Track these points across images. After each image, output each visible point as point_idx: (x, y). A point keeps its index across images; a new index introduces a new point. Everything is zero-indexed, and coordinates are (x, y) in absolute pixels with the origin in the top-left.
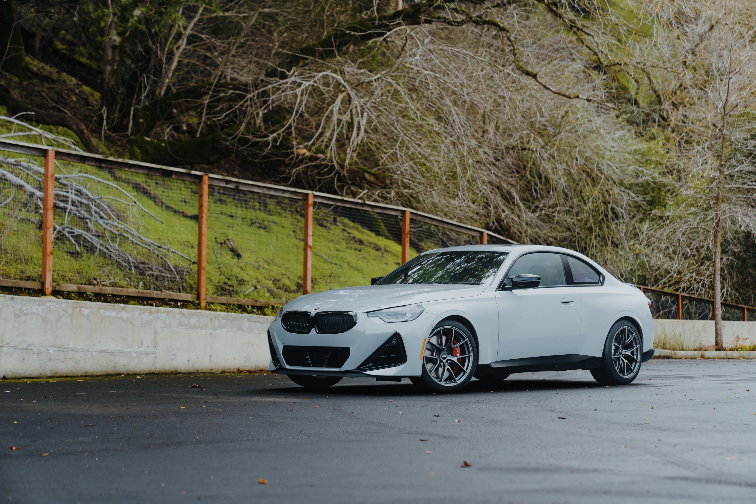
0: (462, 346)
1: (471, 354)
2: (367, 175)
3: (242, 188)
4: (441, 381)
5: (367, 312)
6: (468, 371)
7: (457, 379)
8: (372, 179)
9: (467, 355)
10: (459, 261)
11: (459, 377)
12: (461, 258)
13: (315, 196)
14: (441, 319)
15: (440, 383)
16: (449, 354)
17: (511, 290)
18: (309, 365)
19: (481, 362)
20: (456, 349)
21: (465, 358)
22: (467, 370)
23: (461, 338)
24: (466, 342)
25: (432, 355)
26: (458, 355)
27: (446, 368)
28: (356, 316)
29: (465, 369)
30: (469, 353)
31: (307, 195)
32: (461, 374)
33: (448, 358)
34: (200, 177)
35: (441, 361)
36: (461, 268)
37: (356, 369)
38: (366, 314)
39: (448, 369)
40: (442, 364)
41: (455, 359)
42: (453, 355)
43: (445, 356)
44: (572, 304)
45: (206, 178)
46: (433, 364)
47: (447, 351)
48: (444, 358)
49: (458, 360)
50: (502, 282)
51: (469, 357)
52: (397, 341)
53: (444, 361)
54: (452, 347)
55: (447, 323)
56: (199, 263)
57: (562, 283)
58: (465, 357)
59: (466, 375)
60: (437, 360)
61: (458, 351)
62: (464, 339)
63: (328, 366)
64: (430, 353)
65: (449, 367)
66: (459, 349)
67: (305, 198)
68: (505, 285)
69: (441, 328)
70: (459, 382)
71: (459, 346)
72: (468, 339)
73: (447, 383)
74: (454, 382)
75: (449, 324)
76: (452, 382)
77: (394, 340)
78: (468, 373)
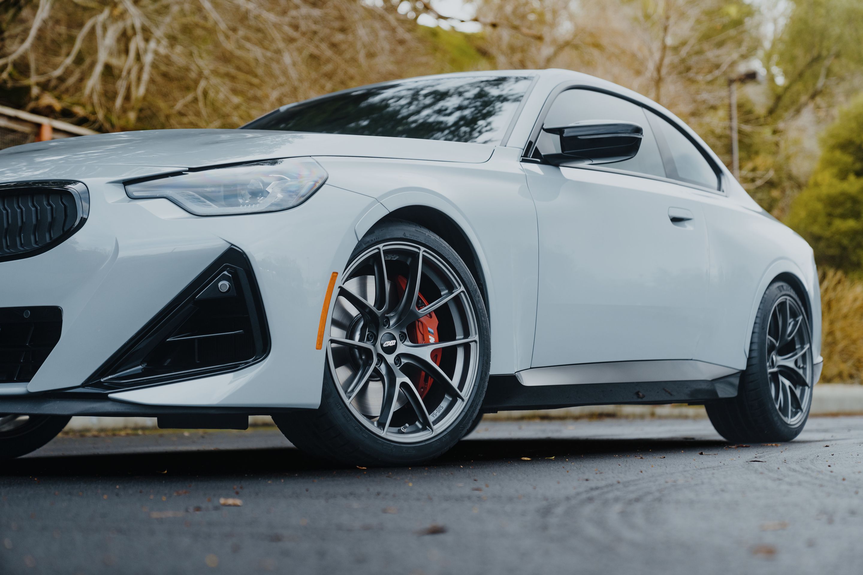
0: (443, 313)
1: (476, 338)
4: (381, 425)
5: (127, 183)
6: (466, 392)
7: (431, 418)
9: (460, 339)
11: (437, 413)
13: (54, 130)
14: (386, 212)
15: (383, 433)
16: (403, 338)
17: (557, 165)
19: (497, 368)
21: (454, 349)
22: (461, 386)
23: (440, 285)
24: (457, 300)
25: (351, 338)
26: (432, 340)
27: (399, 381)
28: (86, 194)
29: (455, 383)
30: (467, 334)
32: (444, 405)
33: (403, 348)
35: (381, 359)
37: (83, 385)
38: (120, 189)
39: (404, 385)
40: (383, 369)
41: (424, 354)
42: (416, 341)
43: (391, 343)
44: (688, 226)
47: (399, 325)
48: (390, 350)
49: (434, 355)
51: (467, 347)
52: (234, 280)
53: (390, 359)
54: (413, 315)
57: (659, 174)
59: (459, 407)
60: (368, 353)
61: (432, 328)
62: (451, 288)
65: (407, 380)
66: (435, 321)
67: (35, 130)
68: (541, 153)
69: (380, 246)
70: (440, 427)
71: (435, 311)
72: (462, 288)
73: (400, 432)
74: (424, 429)
75: (404, 234)
76: (418, 430)
77: (225, 278)
78: (466, 399)
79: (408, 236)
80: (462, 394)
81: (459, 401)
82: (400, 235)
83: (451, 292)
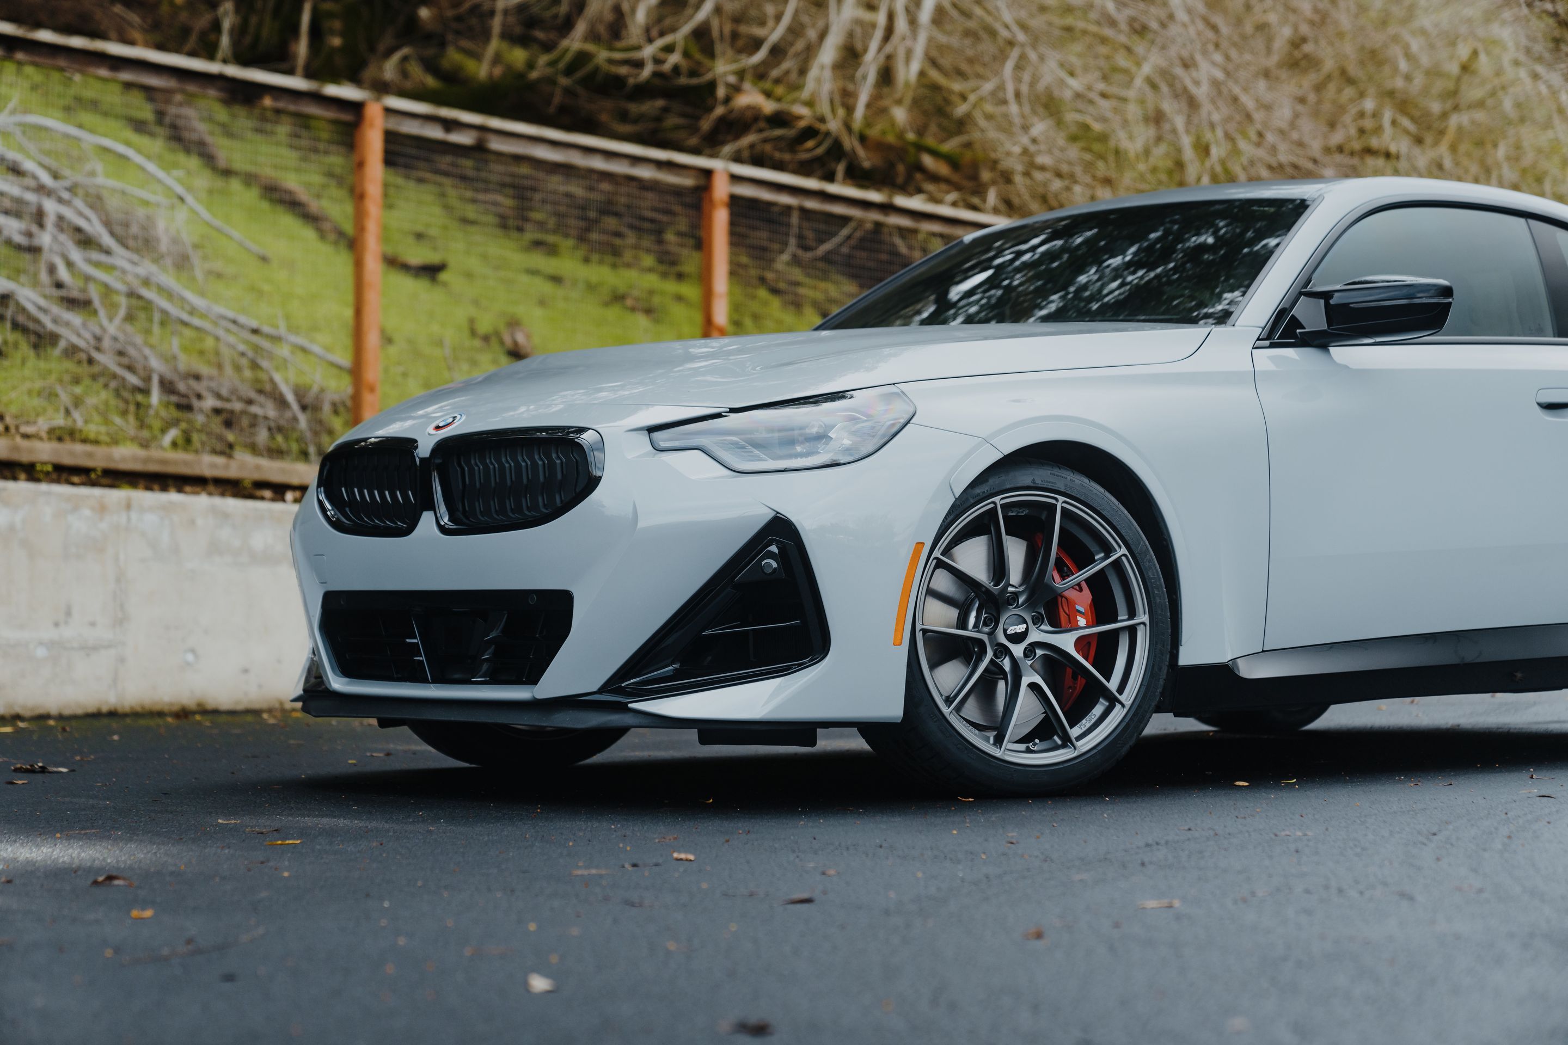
0: (1098, 584)
1: (1143, 617)
2: (928, 161)
3: (496, 144)
4: (999, 740)
5: (652, 429)
6: (1128, 697)
7: (1074, 732)
8: (943, 169)
9: (1123, 622)
10: (1116, 261)
11: (1086, 723)
12: (1123, 253)
13: (735, 178)
14: (997, 456)
15: (997, 753)
16: (1037, 621)
17: (1324, 346)
18: (417, 677)
19: (1188, 656)
20: (1072, 594)
21: (1115, 634)
22: (1121, 689)
23: (1092, 545)
24: (1117, 564)
25: (962, 624)
26: (1082, 622)
27: (1025, 681)
28: (600, 445)
29: (1113, 685)
30: (1132, 614)
31: (708, 174)
32: (1098, 710)
33: (1035, 636)
34: (357, 108)
35: (1002, 651)
36: (1123, 285)
37: (600, 691)
38: (644, 438)
39: (1033, 686)
40: (1006, 664)
41: (1066, 642)
42: (1057, 625)
43: (1021, 628)
45: (374, 111)
46: (967, 662)
47: (1031, 603)
48: (1017, 638)
49: (1081, 643)
50: (1281, 314)
51: (1132, 631)
52: (782, 557)
53: (1018, 650)
54: (1052, 589)
55: (1025, 477)
56: (356, 371)
57: (1540, 332)
58: (1116, 632)
59: (1117, 715)
60: (981, 643)
61: (1084, 605)
62: (1108, 550)
63: (495, 679)
64: (952, 614)
65: (1038, 680)
66: (1087, 595)
67: (702, 182)
68: (1295, 323)
69: (997, 499)
70: (1085, 745)
71: (1087, 580)
72: (1124, 551)
73: (1028, 751)
74: (1064, 746)
75: (1033, 481)
76: (1056, 748)
77: (771, 555)
78: (1128, 703)
79: (1039, 482)
80: (1122, 698)
81: (1118, 706)
82: (1027, 481)
83: (1107, 557)
